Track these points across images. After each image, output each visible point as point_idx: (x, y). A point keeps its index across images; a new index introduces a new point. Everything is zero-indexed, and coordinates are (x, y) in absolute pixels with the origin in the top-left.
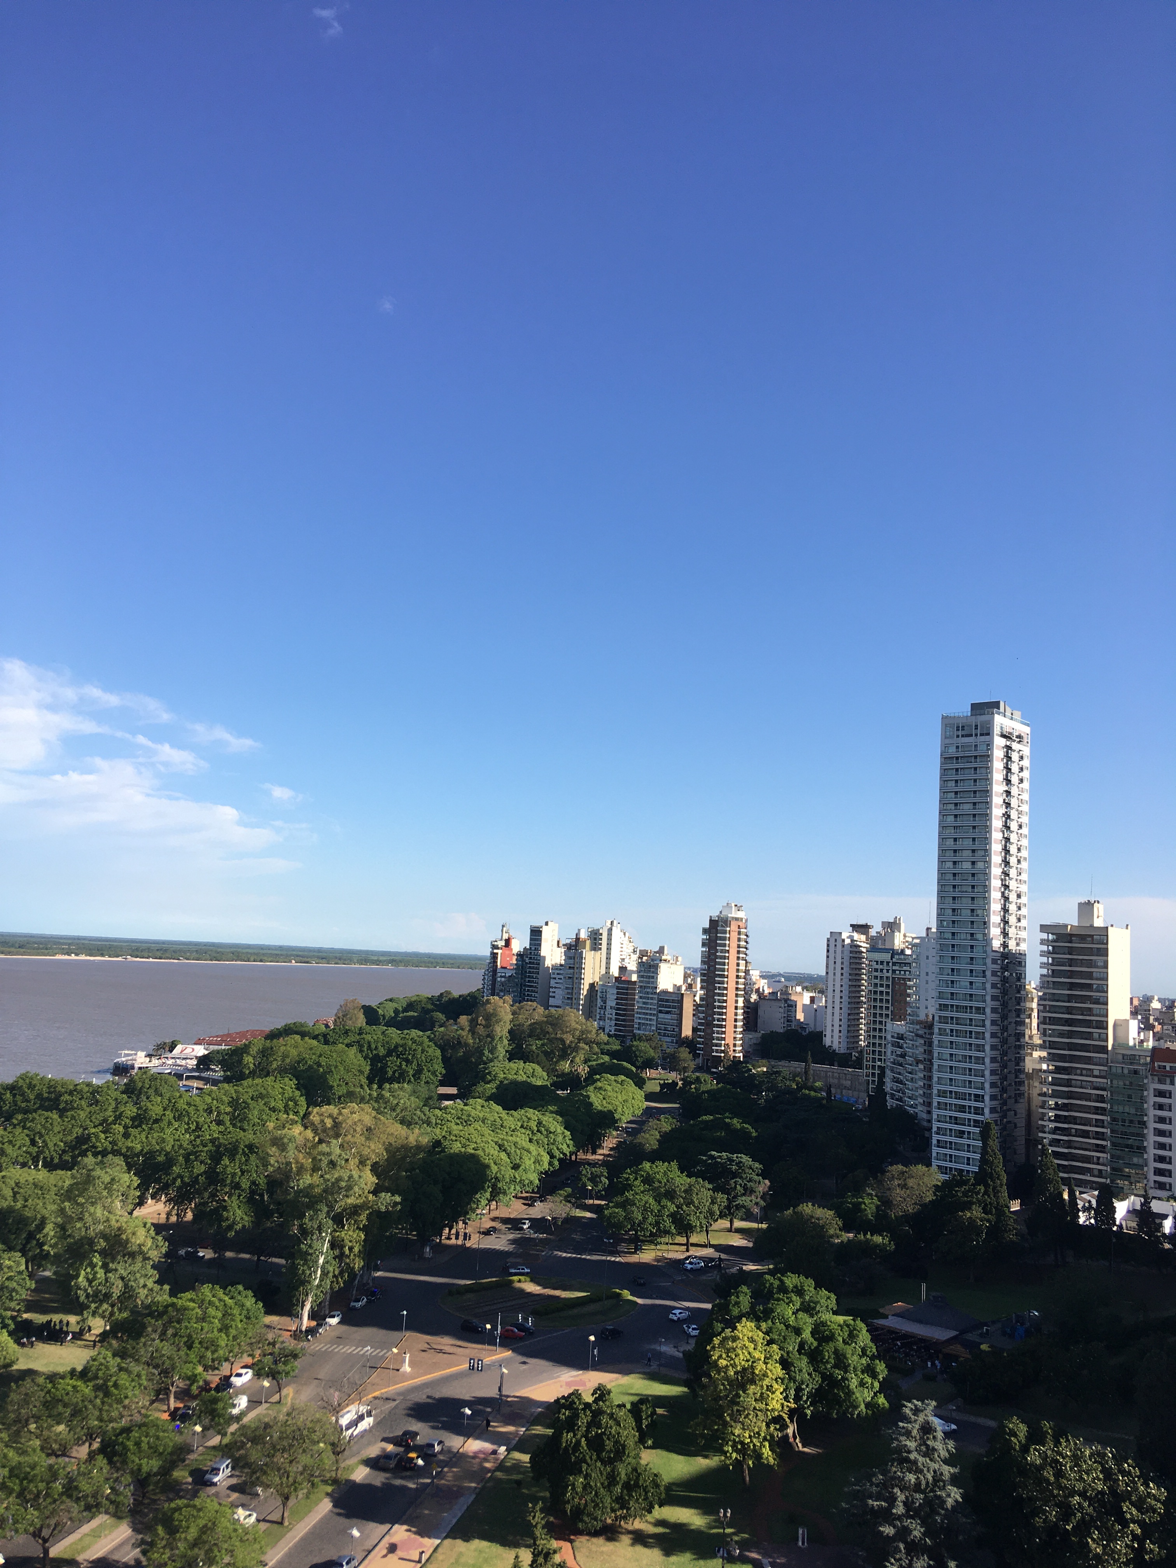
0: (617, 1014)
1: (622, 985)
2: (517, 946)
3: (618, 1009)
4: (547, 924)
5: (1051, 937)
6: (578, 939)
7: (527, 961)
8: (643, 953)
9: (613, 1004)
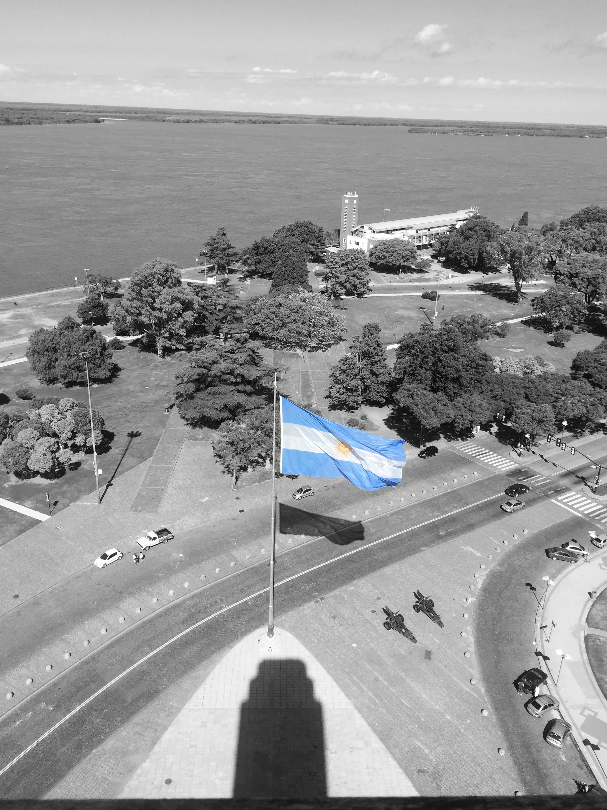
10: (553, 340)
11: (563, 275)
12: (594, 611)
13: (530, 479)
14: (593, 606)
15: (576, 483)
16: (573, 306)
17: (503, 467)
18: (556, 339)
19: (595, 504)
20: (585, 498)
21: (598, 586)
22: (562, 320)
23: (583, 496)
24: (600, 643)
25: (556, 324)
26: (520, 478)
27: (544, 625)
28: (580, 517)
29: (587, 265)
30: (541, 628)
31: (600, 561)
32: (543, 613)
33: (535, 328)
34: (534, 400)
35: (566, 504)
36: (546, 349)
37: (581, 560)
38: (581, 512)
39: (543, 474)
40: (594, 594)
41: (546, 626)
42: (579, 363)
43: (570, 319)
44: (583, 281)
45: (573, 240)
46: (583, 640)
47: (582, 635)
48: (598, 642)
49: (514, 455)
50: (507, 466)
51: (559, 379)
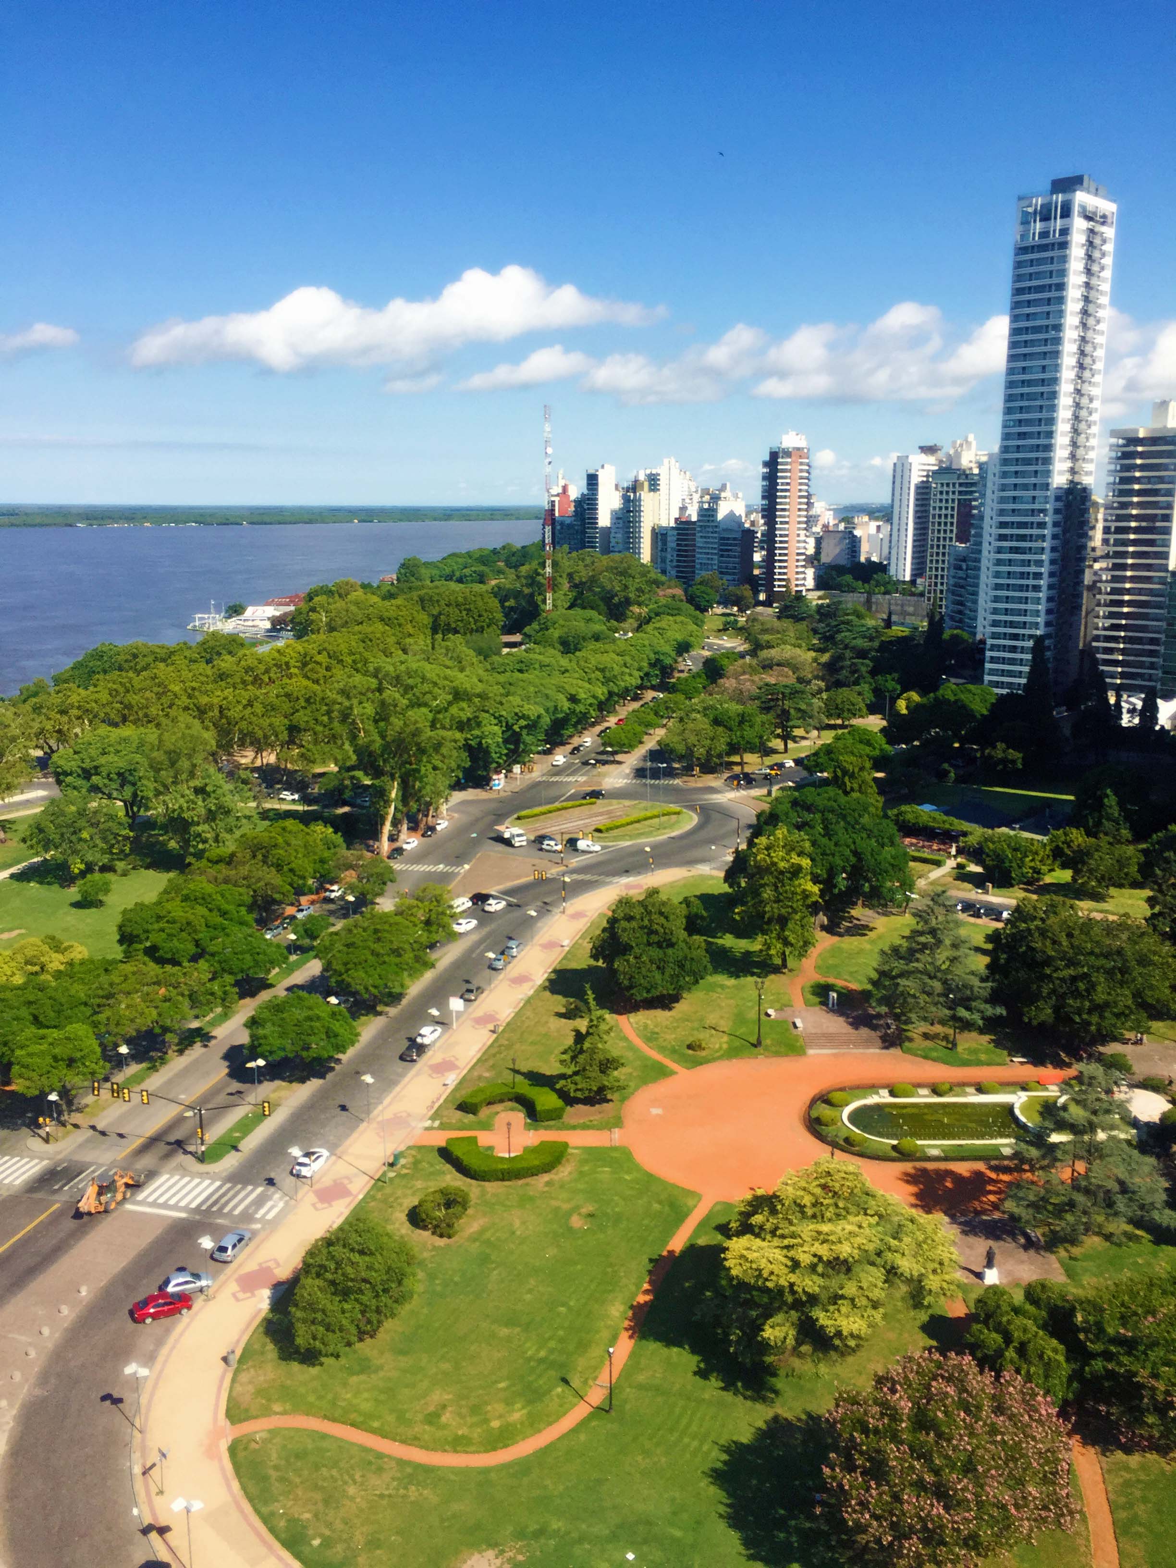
0: (678, 555)
1: (683, 527)
2: (574, 493)
3: (679, 550)
4: (603, 467)
5: (1121, 442)
6: (636, 481)
7: (586, 507)
8: (706, 492)
9: (674, 545)
10: (78, 898)
11: (71, 774)
12: (238, 1388)
13: (76, 1181)
14: (234, 1381)
15: (167, 1156)
16: (101, 826)
17: (17, 1178)
18: (85, 895)
19: (207, 1182)
20: (187, 1179)
21: (236, 1338)
22: (89, 858)
23: (183, 1177)
24: (257, 1447)
25: (77, 867)
26: (56, 1187)
27: (148, 1465)
28: (183, 1219)
29: (111, 749)
30: (144, 1473)
31: (233, 1287)
32: (143, 1440)
33: (41, 883)
34: (53, 1023)
35: (154, 1204)
36: (69, 918)
37: (198, 1303)
38: (185, 1209)
39: (100, 1161)
40: (231, 1357)
41: (154, 1465)
42: (129, 930)
43: (103, 851)
44: (111, 780)
45: (79, 708)
46: (226, 1456)
47: (224, 1445)
48: (253, 1445)
49: (35, 1144)
50: (24, 1173)
51: (97, 968)
